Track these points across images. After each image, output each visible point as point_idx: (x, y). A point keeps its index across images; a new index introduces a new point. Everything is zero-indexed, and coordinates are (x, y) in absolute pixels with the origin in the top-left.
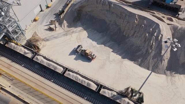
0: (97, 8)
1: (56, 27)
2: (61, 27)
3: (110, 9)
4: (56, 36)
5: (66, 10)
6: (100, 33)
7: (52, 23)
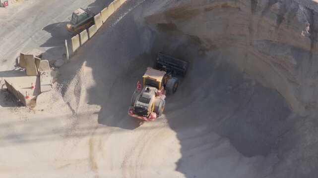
0: (250, 29)
1: (38, 91)
2: (63, 92)
3: (312, 46)
4: (19, 129)
5: (102, 18)
6: (250, 156)
7: (24, 65)
